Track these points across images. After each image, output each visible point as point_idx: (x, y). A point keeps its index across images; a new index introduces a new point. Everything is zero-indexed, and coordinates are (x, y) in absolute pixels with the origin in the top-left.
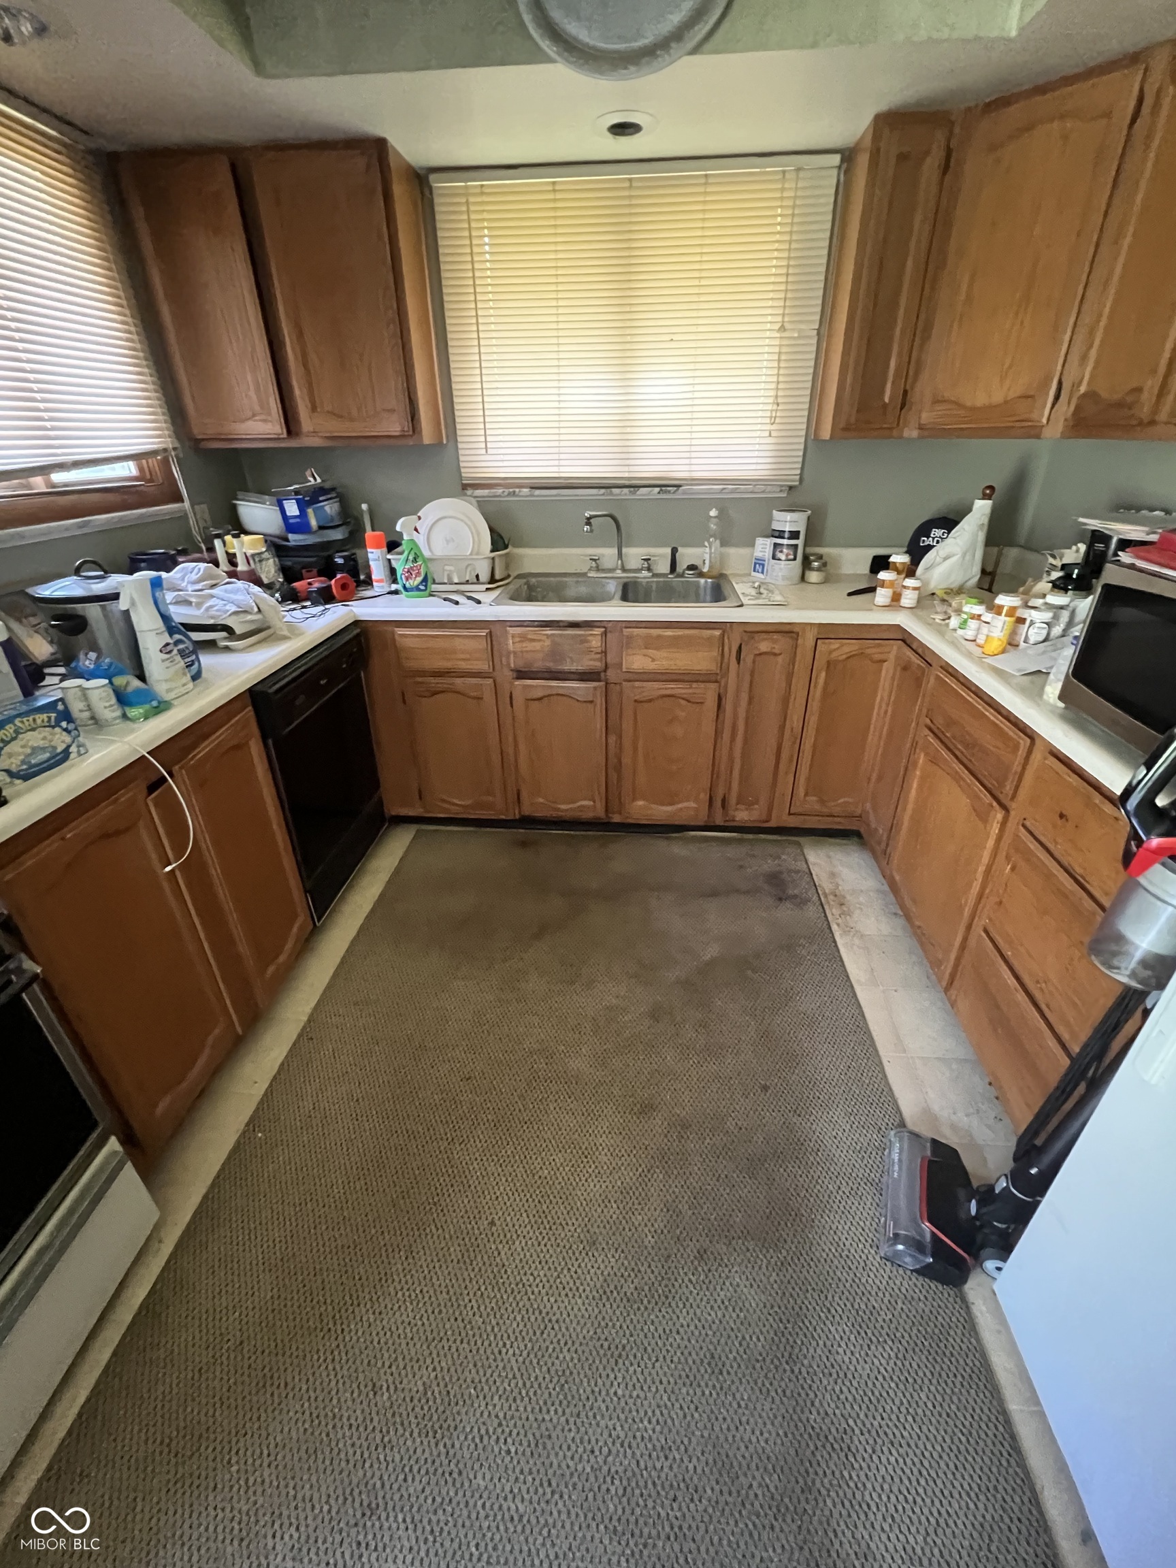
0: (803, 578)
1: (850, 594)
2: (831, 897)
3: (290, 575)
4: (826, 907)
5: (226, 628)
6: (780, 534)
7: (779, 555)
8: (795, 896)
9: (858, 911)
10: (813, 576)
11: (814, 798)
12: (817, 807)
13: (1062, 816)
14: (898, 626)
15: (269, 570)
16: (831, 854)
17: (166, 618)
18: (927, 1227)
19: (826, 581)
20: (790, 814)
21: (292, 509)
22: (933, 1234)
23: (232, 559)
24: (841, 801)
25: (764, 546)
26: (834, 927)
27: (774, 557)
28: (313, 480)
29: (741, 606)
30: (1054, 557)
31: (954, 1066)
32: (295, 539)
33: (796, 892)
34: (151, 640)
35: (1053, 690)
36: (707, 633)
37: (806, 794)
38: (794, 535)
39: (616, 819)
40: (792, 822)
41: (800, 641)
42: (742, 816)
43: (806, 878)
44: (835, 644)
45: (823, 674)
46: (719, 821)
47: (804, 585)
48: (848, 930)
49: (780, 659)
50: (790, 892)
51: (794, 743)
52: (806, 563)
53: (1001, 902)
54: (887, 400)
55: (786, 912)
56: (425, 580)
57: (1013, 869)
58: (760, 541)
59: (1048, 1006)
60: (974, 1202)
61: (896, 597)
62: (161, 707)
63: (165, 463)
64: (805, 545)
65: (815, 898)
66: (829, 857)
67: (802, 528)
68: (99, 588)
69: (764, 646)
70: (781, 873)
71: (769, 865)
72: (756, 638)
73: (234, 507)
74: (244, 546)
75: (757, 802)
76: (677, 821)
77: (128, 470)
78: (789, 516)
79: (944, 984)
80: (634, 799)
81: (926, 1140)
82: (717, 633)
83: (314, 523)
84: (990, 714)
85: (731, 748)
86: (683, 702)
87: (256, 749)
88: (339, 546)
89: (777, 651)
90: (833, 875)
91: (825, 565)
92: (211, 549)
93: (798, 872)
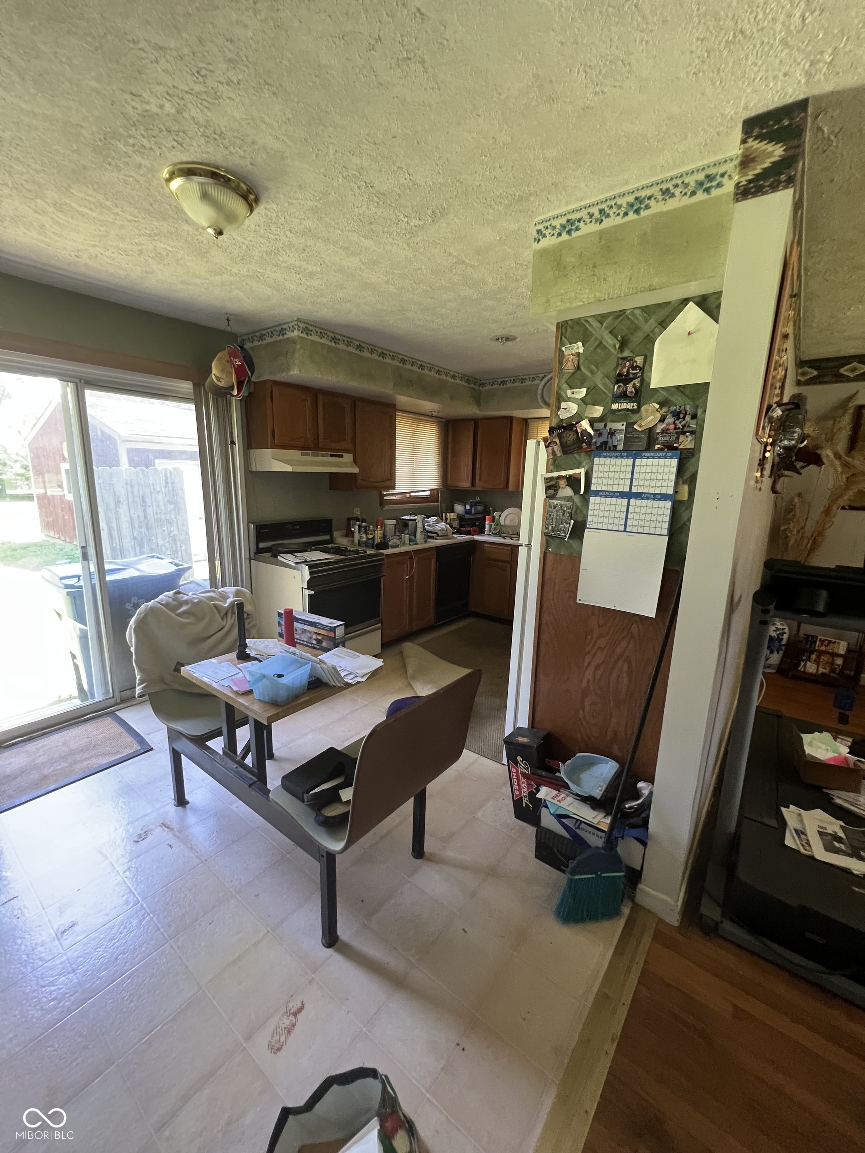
3: (461, 526)
5: (437, 534)
15: (456, 524)
17: (424, 527)
21: (468, 507)
23: (446, 519)
28: (478, 499)
32: (467, 516)
34: (420, 530)
56: (499, 532)
62: (416, 544)
63: (438, 492)
68: (413, 518)
73: (453, 506)
74: (452, 516)
77: (428, 493)
83: (473, 512)
87: (433, 561)
88: (478, 519)
92: (442, 516)
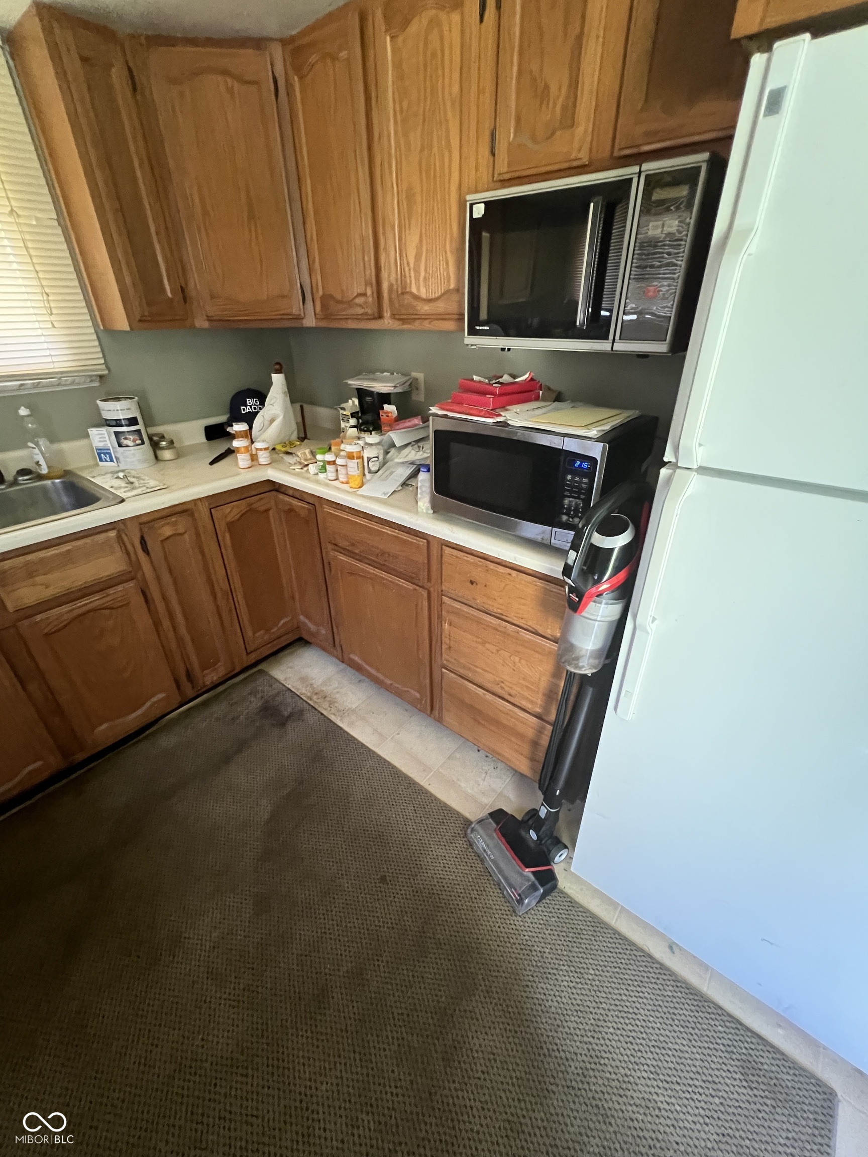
0: (156, 457)
1: (212, 463)
2: (315, 698)
4: (316, 707)
6: (118, 423)
7: (125, 442)
8: (291, 715)
9: (338, 696)
10: (167, 454)
11: (262, 632)
12: (266, 637)
13: (472, 582)
14: (268, 480)
16: (290, 664)
18: (528, 872)
19: (178, 456)
20: (248, 654)
22: (533, 873)
24: (282, 622)
25: (101, 437)
26: (332, 718)
27: (120, 445)
29: (123, 501)
30: (343, 409)
31: (458, 756)
33: (289, 710)
35: (424, 503)
36: (101, 537)
37: (254, 633)
38: (133, 421)
39: (80, 757)
40: (253, 658)
41: (196, 515)
42: (211, 677)
43: (288, 694)
44: (227, 509)
45: (228, 536)
46: (190, 693)
47: (161, 464)
48: (342, 713)
49: (186, 536)
50: (286, 714)
51: (228, 599)
52: (155, 445)
53: (450, 647)
54: (170, 295)
55: (293, 732)
57: (450, 624)
58: (93, 432)
59: (510, 695)
60: (531, 831)
61: (254, 458)
64: (146, 426)
65: (305, 705)
66: (291, 668)
67: (135, 413)
69: (167, 531)
70: (267, 702)
71: (255, 703)
72: (156, 526)
75: (217, 661)
76: (152, 718)
78: (118, 405)
79: (429, 712)
80: (94, 728)
81: (487, 818)
82: (113, 534)
84: (387, 530)
85: (175, 629)
86: (107, 612)
89: (181, 531)
90: (303, 679)
91: (172, 442)
93: (279, 693)
